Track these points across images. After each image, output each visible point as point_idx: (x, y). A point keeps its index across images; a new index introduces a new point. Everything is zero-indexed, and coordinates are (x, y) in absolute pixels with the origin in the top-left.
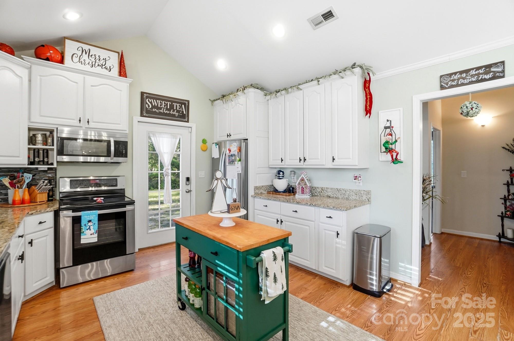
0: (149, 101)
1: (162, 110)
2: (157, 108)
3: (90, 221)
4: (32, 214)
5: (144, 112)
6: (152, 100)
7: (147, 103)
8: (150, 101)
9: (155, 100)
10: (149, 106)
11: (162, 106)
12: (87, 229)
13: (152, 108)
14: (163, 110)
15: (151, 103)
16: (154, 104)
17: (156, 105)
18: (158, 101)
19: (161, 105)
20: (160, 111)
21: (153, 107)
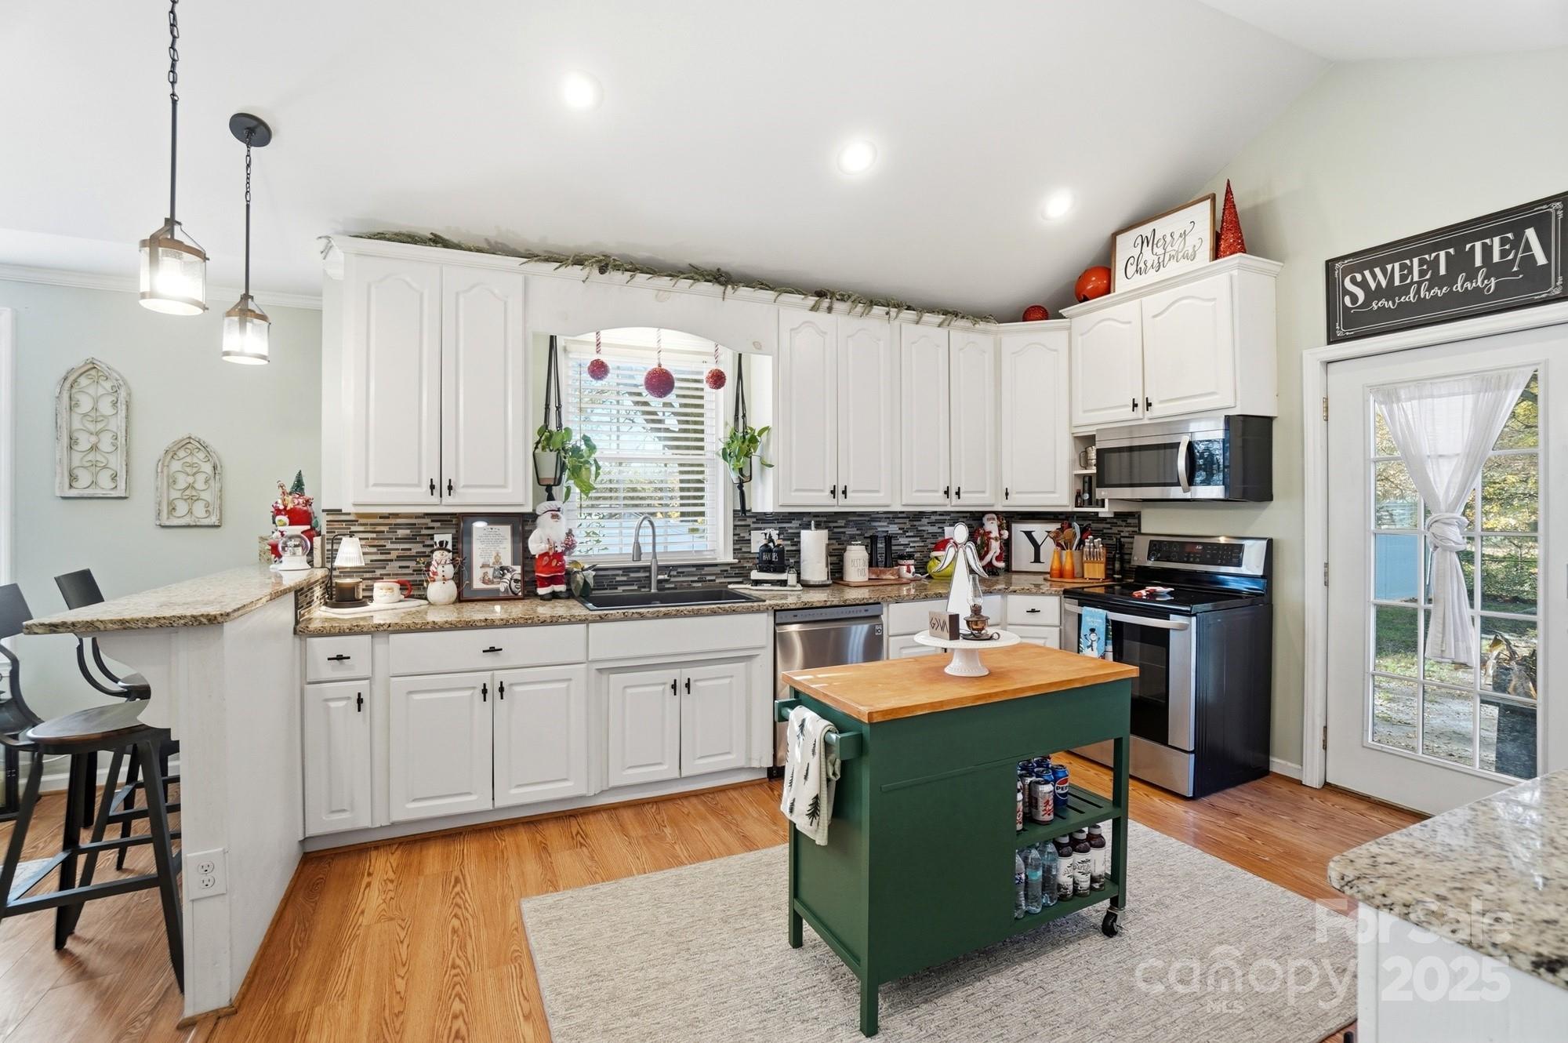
0: (1354, 281)
1: (1412, 295)
2: (1390, 292)
3: (1093, 630)
4: (1015, 592)
5: (1337, 324)
6: (1367, 273)
7: (1346, 292)
8: (1359, 278)
9: (1377, 270)
10: (1354, 298)
11: (1412, 279)
12: (1088, 647)
13: (1367, 302)
14: (1418, 292)
15: (1364, 285)
16: (1373, 286)
17: (1384, 284)
18: (1389, 267)
19: (1403, 278)
20: (1402, 300)
21: (1371, 296)
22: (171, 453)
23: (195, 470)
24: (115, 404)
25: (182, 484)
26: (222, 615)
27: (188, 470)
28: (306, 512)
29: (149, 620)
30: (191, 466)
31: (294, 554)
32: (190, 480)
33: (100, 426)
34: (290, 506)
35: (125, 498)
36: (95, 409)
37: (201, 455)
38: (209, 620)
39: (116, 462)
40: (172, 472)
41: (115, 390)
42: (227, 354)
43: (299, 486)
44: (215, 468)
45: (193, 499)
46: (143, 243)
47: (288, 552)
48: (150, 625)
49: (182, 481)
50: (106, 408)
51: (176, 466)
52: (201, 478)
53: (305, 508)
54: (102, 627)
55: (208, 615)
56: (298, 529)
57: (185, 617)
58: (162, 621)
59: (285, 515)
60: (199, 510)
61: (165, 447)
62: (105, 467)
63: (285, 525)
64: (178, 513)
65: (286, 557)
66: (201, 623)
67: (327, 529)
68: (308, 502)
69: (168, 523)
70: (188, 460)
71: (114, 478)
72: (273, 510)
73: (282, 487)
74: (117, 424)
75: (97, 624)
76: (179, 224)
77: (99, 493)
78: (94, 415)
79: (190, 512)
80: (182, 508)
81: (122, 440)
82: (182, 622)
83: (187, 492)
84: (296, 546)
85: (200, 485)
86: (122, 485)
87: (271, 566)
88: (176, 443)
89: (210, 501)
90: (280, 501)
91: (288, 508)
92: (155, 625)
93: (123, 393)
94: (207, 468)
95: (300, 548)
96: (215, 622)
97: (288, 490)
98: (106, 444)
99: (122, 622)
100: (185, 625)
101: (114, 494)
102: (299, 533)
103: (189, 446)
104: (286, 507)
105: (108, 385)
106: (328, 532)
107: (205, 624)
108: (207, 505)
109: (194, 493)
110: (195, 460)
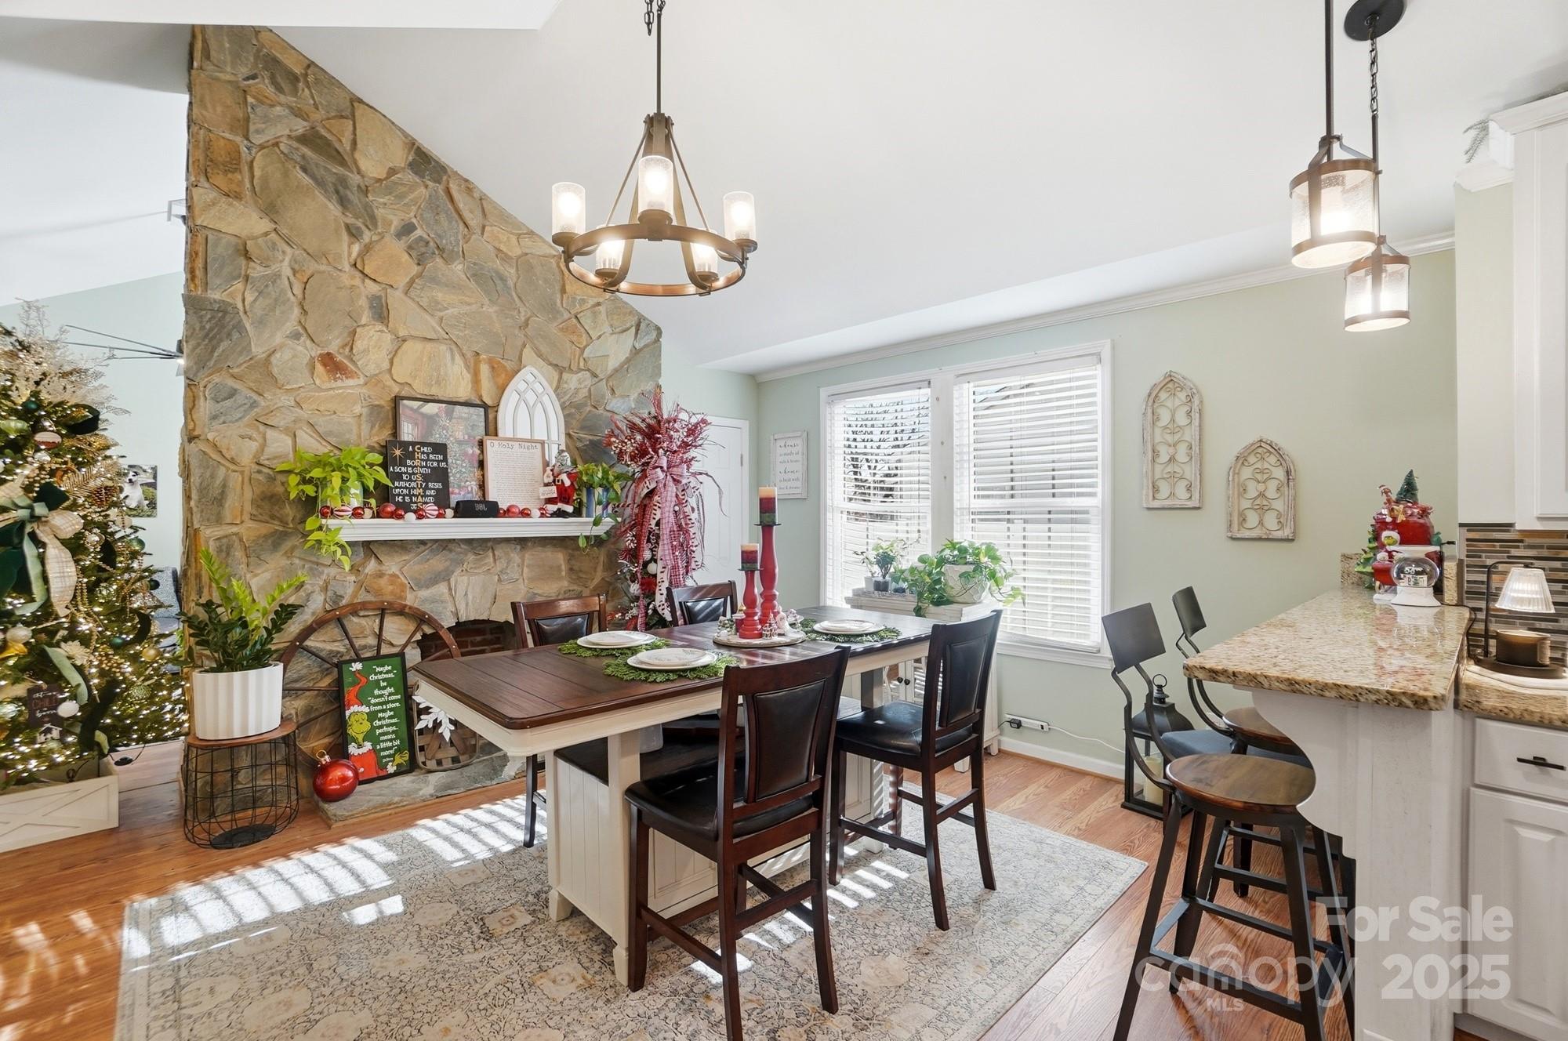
22: (1242, 459)
23: (1266, 476)
24: (1189, 414)
25: (1252, 492)
26: (1435, 697)
27: (1259, 477)
28: (1422, 526)
29: (1325, 687)
30: (1262, 472)
31: (1416, 584)
32: (1261, 487)
33: (1177, 437)
34: (1401, 518)
35: (1199, 508)
36: (1173, 420)
37: (1273, 459)
38: (1416, 703)
39: (1190, 472)
40: (1242, 479)
41: (1190, 399)
42: (1353, 321)
43: (1409, 489)
44: (1288, 473)
45: (1262, 510)
46: (1297, 181)
47: (1406, 580)
48: (1327, 694)
49: (1253, 490)
50: (1181, 419)
51: (1246, 473)
52: (1272, 485)
53: (1422, 521)
54: (1266, 683)
55: (1413, 695)
56: (1419, 551)
57: (1378, 691)
58: (1344, 691)
59: (1393, 530)
60: (1271, 521)
61: (1235, 453)
62: (1181, 478)
63: (1394, 544)
64: (1249, 525)
65: (1401, 587)
66: (1401, 704)
67: (1468, 551)
68: (1425, 512)
69: (1239, 536)
70: (1258, 465)
71: (1189, 488)
72: (1373, 522)
73: (1386, 493)
74: (1190, 435)
75: (1261, 679)
76: (1339, 138)
77: (1177, 503)
78: (1173, 428)
79: (1261, 523)
80: (1252, 519)
81: (1196, 448)
82: (1374, 697)
83: (1258, 502)
84: (1417, 573)
85: (1271, 493)
86: (1196, 496)
87: (1376, 596)
88: (1246, 448)
89: (1281, 510)
90: (1385, 511)
91: (1399, 521)
92: (1333, 694)
93: (1196, 401)
94: (1279, 473)
95: (1425, 577)
96: (1425, 707)
97: (1394, 497)
98: (1182, 456)
99: (1291, 682)
100: (1376, 702)
101: (1190, 504)
102: (1422, 556)
103: (1260, 450)
104: (1394, 519)
105: (1182, 396)
106: (1468, 556)
107: (1408, 707)
108: (1279, 515)
109: (1265, 503)
110: (1266, 465)
